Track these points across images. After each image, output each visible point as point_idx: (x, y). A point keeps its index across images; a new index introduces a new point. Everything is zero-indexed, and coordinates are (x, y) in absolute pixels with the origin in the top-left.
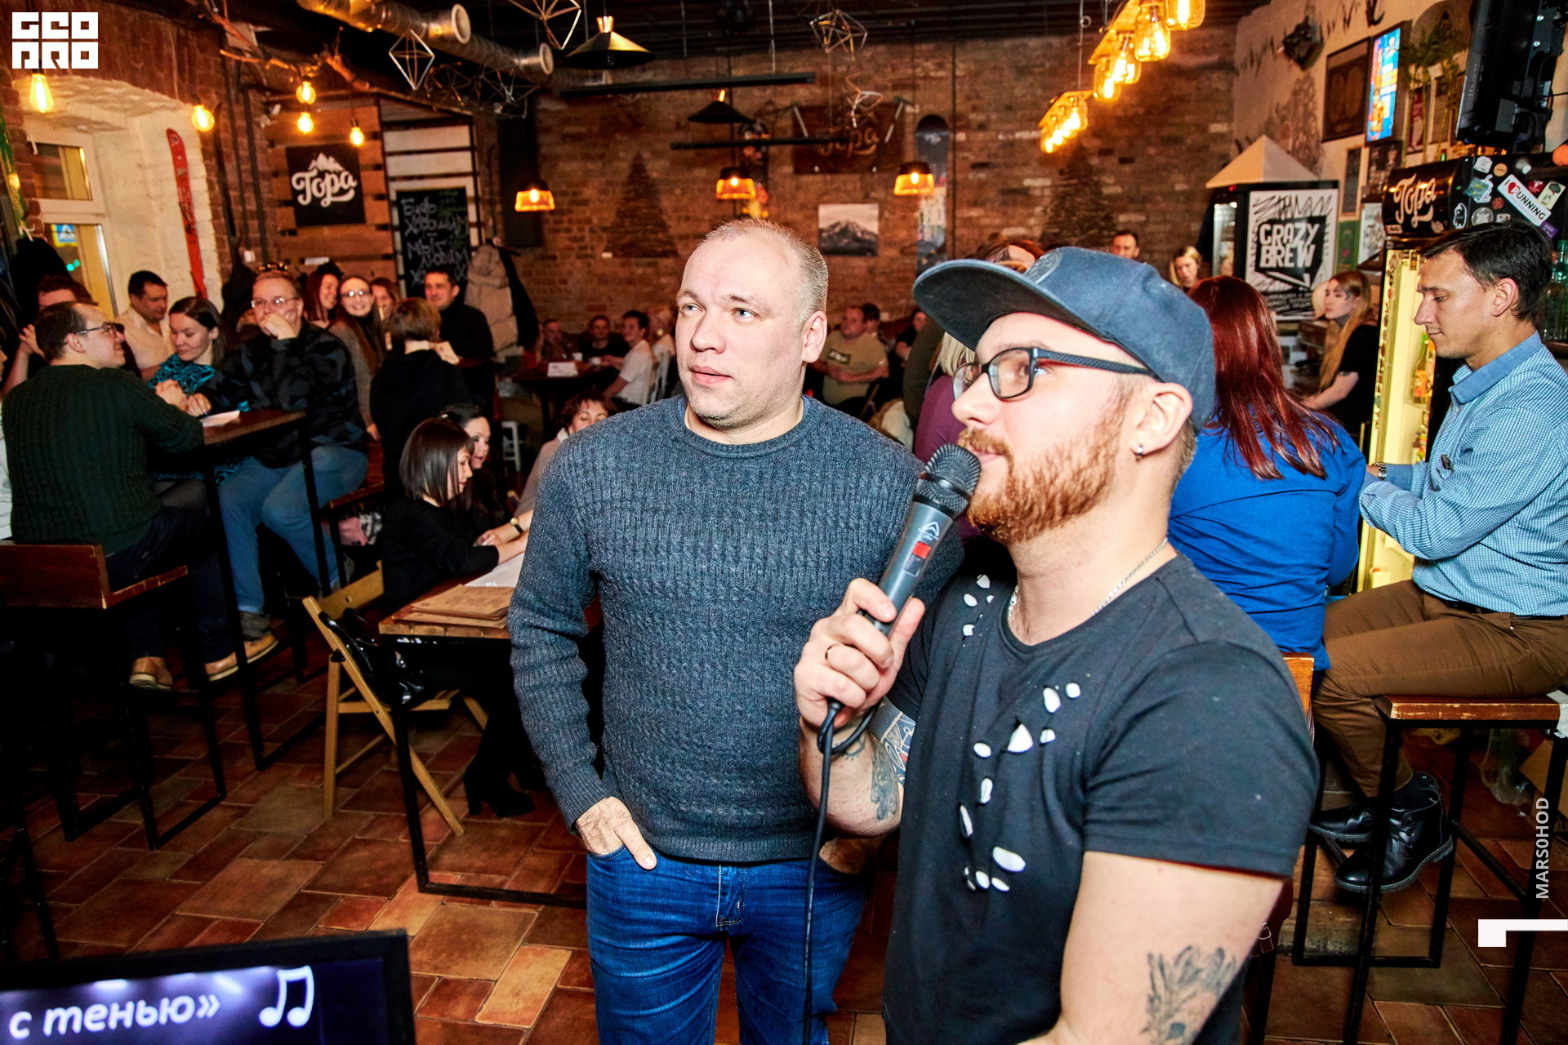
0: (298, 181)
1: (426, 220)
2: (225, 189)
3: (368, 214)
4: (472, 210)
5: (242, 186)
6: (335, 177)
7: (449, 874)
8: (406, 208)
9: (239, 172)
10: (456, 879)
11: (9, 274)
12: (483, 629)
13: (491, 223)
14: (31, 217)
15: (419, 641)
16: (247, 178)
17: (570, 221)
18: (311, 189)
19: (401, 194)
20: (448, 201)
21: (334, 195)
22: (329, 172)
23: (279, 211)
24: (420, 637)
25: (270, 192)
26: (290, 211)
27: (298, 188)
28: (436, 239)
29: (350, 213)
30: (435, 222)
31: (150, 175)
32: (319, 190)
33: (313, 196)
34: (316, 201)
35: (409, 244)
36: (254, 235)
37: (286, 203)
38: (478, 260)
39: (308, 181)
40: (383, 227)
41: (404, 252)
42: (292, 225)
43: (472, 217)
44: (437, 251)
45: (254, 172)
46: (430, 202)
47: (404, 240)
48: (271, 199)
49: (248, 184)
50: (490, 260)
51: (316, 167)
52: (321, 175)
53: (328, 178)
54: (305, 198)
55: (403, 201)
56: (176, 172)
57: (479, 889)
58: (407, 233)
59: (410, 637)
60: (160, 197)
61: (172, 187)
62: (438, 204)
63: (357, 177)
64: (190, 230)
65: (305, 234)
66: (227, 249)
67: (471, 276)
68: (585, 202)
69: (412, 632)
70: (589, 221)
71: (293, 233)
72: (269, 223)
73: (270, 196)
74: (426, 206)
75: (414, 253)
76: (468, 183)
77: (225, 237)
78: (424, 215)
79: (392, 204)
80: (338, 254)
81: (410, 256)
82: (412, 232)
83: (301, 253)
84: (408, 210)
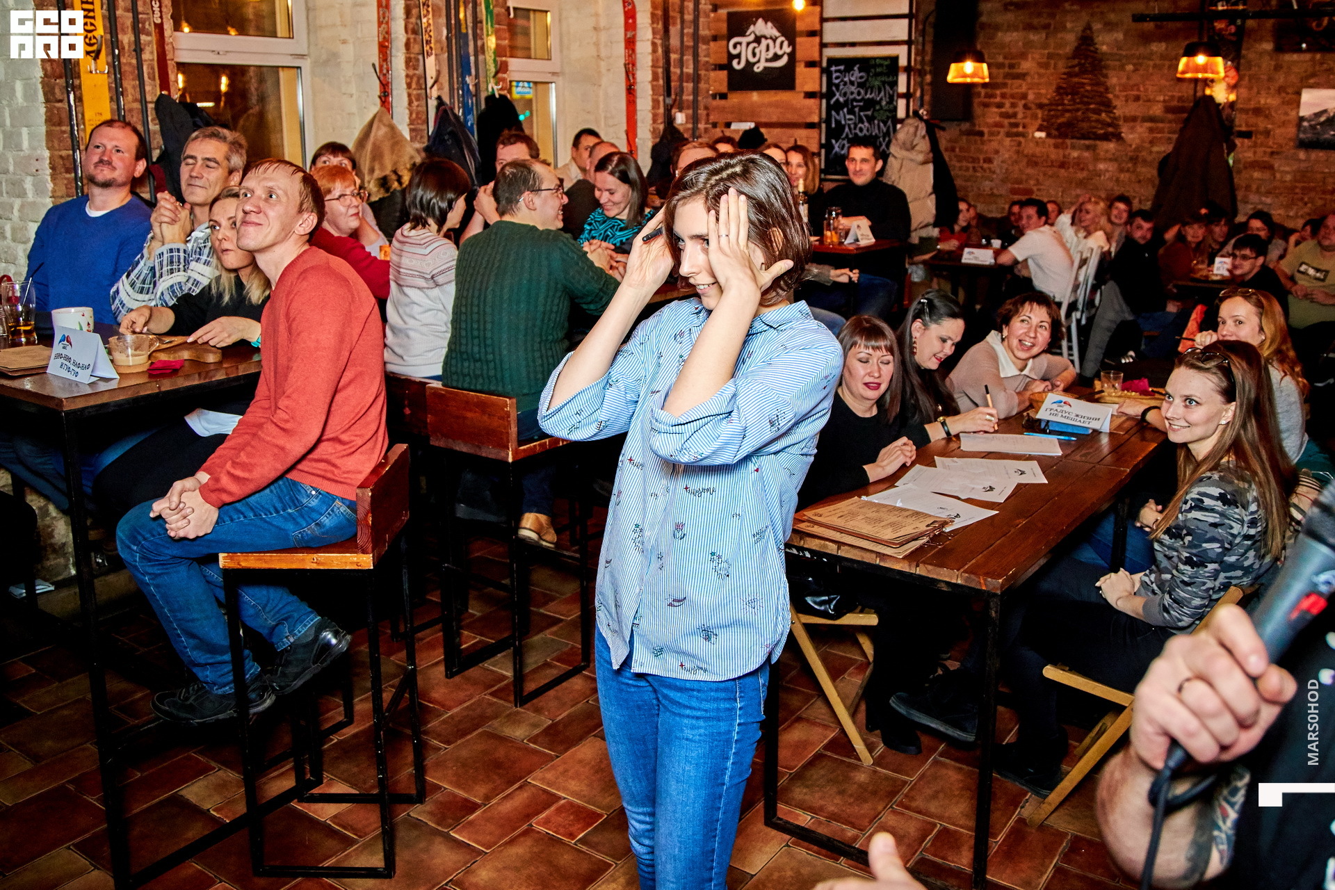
0: (735, 47)
1: (853, 89)
2: (667, 52)
3: (798, 82)
4: (902, 79)
5: (682, 49)
6: (770, 42)
7: (799, 812)
8: (834, 76)
9: (682, 35)
10: (804, 819)
11: (475, 127)
12: (878, 554)
13: (918, 94)
14: (500, 75)
15: (808, 555)
16: (689, 42)
17: (1003, 96)
18: (746, 54)
19: (832, 61)
20: (878, 70)
21: (767, 60)
22: (765, 37)
23: (712, 74)
25: (708, 55)
26: (723, 74)
27: (734, 52)
28: (861, 109)
29: (781, 79)
30: (862, 92)
31: (603, 37)
32: (754, 55)
33: (747, 61)
34: (749, 65)
35: (833, 113)
36: (688, 98)
37: (720, 67)
38: (903, 133)
39: (744, 45)
40: (809, 95)
41: (828, 121)
42: (724, 88)
43: (902, 88)
44: (861, 121)
45: (696, 37)
46: (860, 70)
47: (829, 108)
48: (707, 62)
49: (688, 47)
50: (915, 134)
51: (754, 32)
52: (758, 40)
53: (764, 42)
54: (739, 63)
55: (834, 68)
56: (626, 35)
57: (829, 839)
58: (832, 102)
59: (802, 550)
60: (609, 58)
61: (620, 49)
62: (868, 73)
63: (792, 43)
64: (631, 91)
65: (735, 99)
66: (661, 110)
67: (893, 149)
68: (1022, 76)
69: (802, 544)
70: (1024, 96)
71: (723, 96)
72: (702, 85)
73: (707, 59)
74: (856, 75)
75: (838, 122)
76: (901, 52)
77: (661, 98)
78: (852, 83)
79: (823, 71)
80: (763, 120)
81: (833, 126)
82: (838, 100)
83: (729, 118)
84: (837, 78)
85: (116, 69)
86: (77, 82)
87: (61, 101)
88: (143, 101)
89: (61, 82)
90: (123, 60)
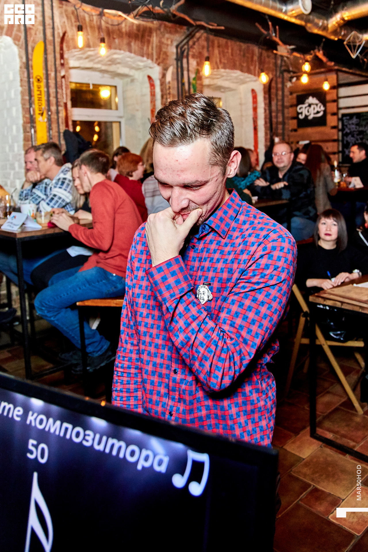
0: (300, 109)
1: (354, 126)
2: (271, 112)
3: (328, 122)
5: (277, 111)
6: (315, 106)
9: (277, 105)
15: (328, 308)
16: (280, 108)
18: (305, 112)
19: (344, 115)
20: (365, 117)
21: (314, 114)
22: (313, 104)
23: (291, 121)
24: (329, 306)
25: (289, 113)
26: (295, 121)
27: (299, 111)
28: (358, 135)
29: (320, 121)
30: (358, 127)
31: (244, 107)
32: (308, 112)
34: (306, 116)
36: (280, 131)
37: (293, 118)
39: (304, 108)
40: (334, 128)
41: (343, 141)
42: (295, 127)
45: (283, 106)
46: (357, 118)
47: (343, 135)
48: (288, 116)
49: (280, 110)
51: (308, 102)
52: (310, 105)
53: (312, 107)
54: (302, 116)
55: (344, 118)
56: (253, 105)
58: (345, 132)
59: (324, 305)
60: (246, 116)
61: (251, 112)
62: (360, 119)
63: (325, 106)
64: (255, 129)
65: (301, 131)
66: (269, 137)
69: (325, 303)
71: (295, 130)
72: (286, 126)
74: (355, 120)
75: (347, 141)
77: (269, 132)
78: (353, 124)
79: (339, 119)
80: (313, 139)
81: (345, 142)
82: (347, 132)
83: (298, 139)
84: (346, 122)
85: (49, 120)
86: (35, 125)
87: (28, 132)
88: (59, 132)
89: (29, 125)
90: (52, 116)
